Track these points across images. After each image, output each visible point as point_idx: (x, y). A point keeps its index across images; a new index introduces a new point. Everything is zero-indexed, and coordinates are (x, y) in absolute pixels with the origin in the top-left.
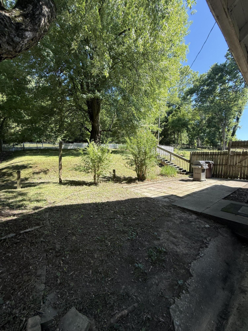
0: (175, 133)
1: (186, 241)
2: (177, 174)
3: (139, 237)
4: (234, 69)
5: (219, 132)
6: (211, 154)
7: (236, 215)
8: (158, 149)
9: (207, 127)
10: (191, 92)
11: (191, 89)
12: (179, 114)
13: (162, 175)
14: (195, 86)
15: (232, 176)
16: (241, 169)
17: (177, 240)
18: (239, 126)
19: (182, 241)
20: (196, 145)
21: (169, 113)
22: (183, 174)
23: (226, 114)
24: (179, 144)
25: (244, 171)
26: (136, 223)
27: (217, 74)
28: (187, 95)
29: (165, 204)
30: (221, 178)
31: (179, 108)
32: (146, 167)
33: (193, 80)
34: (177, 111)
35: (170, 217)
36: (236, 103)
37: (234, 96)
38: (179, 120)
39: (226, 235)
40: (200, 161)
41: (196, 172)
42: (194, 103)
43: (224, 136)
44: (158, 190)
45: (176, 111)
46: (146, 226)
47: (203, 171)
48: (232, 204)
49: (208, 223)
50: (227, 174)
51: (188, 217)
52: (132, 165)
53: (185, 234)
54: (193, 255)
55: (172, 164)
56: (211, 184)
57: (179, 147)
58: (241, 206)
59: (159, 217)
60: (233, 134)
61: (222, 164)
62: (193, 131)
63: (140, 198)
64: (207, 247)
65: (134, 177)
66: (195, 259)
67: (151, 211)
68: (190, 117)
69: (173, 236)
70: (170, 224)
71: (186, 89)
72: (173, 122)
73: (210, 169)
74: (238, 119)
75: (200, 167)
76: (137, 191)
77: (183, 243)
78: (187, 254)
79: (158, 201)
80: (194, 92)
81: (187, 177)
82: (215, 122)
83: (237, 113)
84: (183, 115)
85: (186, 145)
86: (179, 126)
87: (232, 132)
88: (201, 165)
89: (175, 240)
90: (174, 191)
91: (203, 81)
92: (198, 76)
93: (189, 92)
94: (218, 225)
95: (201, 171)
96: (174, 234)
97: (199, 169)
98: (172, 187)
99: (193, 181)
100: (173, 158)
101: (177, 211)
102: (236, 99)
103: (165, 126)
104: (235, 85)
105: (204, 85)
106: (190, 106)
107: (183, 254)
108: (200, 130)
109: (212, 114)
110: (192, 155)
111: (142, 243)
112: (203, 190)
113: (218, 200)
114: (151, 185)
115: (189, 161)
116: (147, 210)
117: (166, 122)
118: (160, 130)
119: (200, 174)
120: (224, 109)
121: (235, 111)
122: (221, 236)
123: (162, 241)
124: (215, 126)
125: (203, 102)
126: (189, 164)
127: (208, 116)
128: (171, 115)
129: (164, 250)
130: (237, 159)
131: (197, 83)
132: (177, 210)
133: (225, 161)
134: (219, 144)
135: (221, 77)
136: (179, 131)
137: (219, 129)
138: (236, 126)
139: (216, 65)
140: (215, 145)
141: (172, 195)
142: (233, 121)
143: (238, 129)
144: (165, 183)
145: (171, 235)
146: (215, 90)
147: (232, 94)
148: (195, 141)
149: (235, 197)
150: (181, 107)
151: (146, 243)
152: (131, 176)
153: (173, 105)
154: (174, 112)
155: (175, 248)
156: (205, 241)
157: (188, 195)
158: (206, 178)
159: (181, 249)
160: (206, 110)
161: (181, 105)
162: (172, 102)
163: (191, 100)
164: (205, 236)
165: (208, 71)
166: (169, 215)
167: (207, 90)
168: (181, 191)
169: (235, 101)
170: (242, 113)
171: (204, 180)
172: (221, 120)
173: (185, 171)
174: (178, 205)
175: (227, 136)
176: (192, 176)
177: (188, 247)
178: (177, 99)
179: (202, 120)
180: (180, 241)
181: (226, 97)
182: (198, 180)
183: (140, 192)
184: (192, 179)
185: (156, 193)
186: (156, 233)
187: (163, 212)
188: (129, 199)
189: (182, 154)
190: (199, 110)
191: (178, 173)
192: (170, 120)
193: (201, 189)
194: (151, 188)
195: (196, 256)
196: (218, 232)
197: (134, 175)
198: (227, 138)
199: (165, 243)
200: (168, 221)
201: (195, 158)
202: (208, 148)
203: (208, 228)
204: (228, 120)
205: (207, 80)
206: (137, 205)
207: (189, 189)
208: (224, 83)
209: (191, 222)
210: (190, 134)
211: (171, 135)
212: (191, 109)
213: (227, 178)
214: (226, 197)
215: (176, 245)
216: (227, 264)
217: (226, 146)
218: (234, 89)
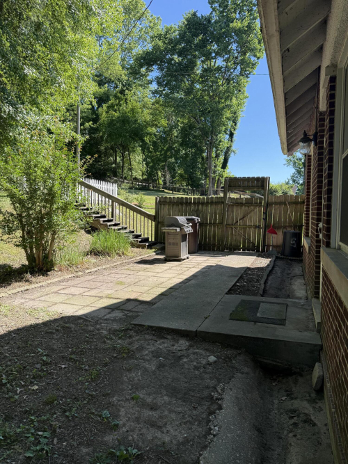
0: (116, 152)
1: (180, 409)
2: (130, 249)
3: (60, 440)
4: (224, 33)
5: (203, 158)
6: (194, 203)
7: (255, 322)
8: (79, 188)
9: (181, 145)
10: (148, 60)
11: (148, 53)
12: (123, 107)
13: (95, 252)
14: (156, 48)
15: (231, 245)
16: (245, 232)
17: (158, 412)
18: (233, 148)
19: (170, 411)
20: (161, 182)
21: (101, 100)
22: (143, 247)
23: (213, 122)
24: (125, 178)
25: (249, 235)
26: (44, 399)
27: (197, 36)
28: (141, 66)
29: (116, 326)
30: (213, 250)
31: (122, 92)
32: (54, 233)
33: (151, 34)
34: (120, 99)
35: (132, 357)
36: (228, 102)
37: (225, 87)
38: (124, 120)
39: (246, 370)
40: (178, 217)
41: (171, 241)
42: (154, 86)
43: (210, 168)
44: (93, 293)
45: (116, 97)
46: (76, 399)
47: (184, 237)
48: (243, 301)
49: (212, 352)
50: (222, 241)
51: (171, 348)
52: (10, 231)
53: (173, 392)
54: (199, 437)
55: (116, 225)
56: (199, 264)
57: (126, 185)
58: (259, 303)
59: (106, 365)
60: (224, 166)
61: (215, 223)
62: (156, 150)
63: (46, 324)
64: (220, 408)
65: (16, 265)
66: (205, 447)
67: (82, 352)
68: (148, 118)
69: (148, 405)
70: (136, 376)
71: (138, 50)
72: (111, 123)
73: (194, 234)
74: (231, 135)
75: (178, 229)
76: (31, 304)
77: (173, 416)
78: (187, 441)
79: (97, 323)
80: (155, 62)
81: (150, 254)
82: (195, 137)
83: (230, 123)
84: (132, 110)
85: (142, 181)
86: (125, 136)
87: (222, 161)
88: (180, 226)
89: (155, 414)
90: (130, 289)
91: (171, 41)
92: (161, 28)
93: (144, 59)
94: (230, 352)
95: (179, 237)
96: (149, 400)
97: (176, 233)
98: (124, 280)
99: (165, 261)
100: (119, 210)
101: (146, 340)
102: (228, 95)
103: (92, 131)
104: (227, 67)
105: (173, 51)
106: (147, 92)
107: (179, 444)
108: (168, 150)
109: (189, 118)
110: (160, 203)
111: (72, 457)
112: (188, 280)
113: (219, 297)
114: (70, 283)
115: (154, 218)
116: (73, 353)
117: (95, 120)
118: (81, 139)
119: (178, 245)
120: (209, 112)
121: (228, 118)
122: (240, 375)
123: (125, 430)
124: (195, 145)
125: (173, 89)
126: (154, 223)
127: (182, 122)
128: (105, 106)
129: (135, 451)
130: (238, 213)
131: (160, 43)
132: (147, 336)
133: (219, 216)
134: (203, 182)
135: (203, 44)
136: (125, 148)
137: (202, 151)
138: (228, 149)
139: (194, 14)
140: (195, 185)
141: (129, 300)
142: (224, 138)
143: (232, 155)
144: (106, 273)
145: (144, 405)
146: (193, 69)
147: (222, 85)
148: (159, 174)
149: (244, 286)
150: (127, 91)
151: (85, 450)
152: (8, 262)
153: (110, 81)
154: (112, 101)
155: (159, 434)
156: (216, 395)
157: (162, 294)
158: (189, 253)
159: (172, 434)
160: (180, 107)
161: (128, 85)
162: (106, 75)
163: (148, 78)
164: (212, 383)
165: (180, 24)
166: (131, 354)
167: (180, 64)
168: (146, 288)
169: (227, 98)
170: (238, 125)
171: (185, 257)
172: (205, 133)
173: (146, 240)
174: (147, 323)
175: (215, 167)
176: (162, 250)
177: (185, 423)
178: (117, 70)
179: (171, 128)
180: (166, 413)
181: (212, 86)
182: (176, 259)
183: (41, 305)
184: (162, 257)
185: (89, 301)
186: (106, 413)
187: (114, 348)
188: (10, 332)
189: (136, 202)
190: (165, 105)
191: (133, 245)
192: (104, 117)
193: (185, 277)
194: (73, 290)
195: (205, 436)
196: (233, 367)
197: (17, 258)
198: (214, 172)
199: (133, 430)
200: (130, 370)
201: (165, 210)
202: (184, 190)
203: (215, 362)
204: (217, 136)
205: (178, 42)
206: (40, 344)
207: (162, 280)
208: (208, 56)
209: (180, 358)
210: (150, 157)
211: (106, 154)
212: (150, 99)
213: (223, 250)
214: (230, 290)
215: (160, 428)
216: (258, 430)
217: (213, 187)
218: (225, 73)
